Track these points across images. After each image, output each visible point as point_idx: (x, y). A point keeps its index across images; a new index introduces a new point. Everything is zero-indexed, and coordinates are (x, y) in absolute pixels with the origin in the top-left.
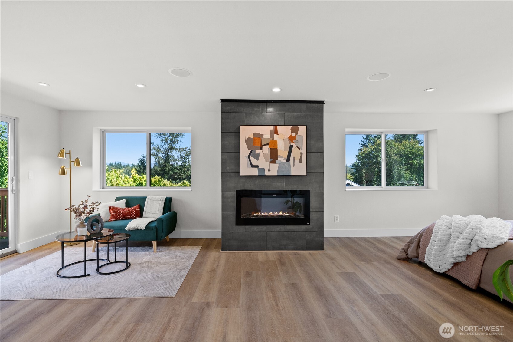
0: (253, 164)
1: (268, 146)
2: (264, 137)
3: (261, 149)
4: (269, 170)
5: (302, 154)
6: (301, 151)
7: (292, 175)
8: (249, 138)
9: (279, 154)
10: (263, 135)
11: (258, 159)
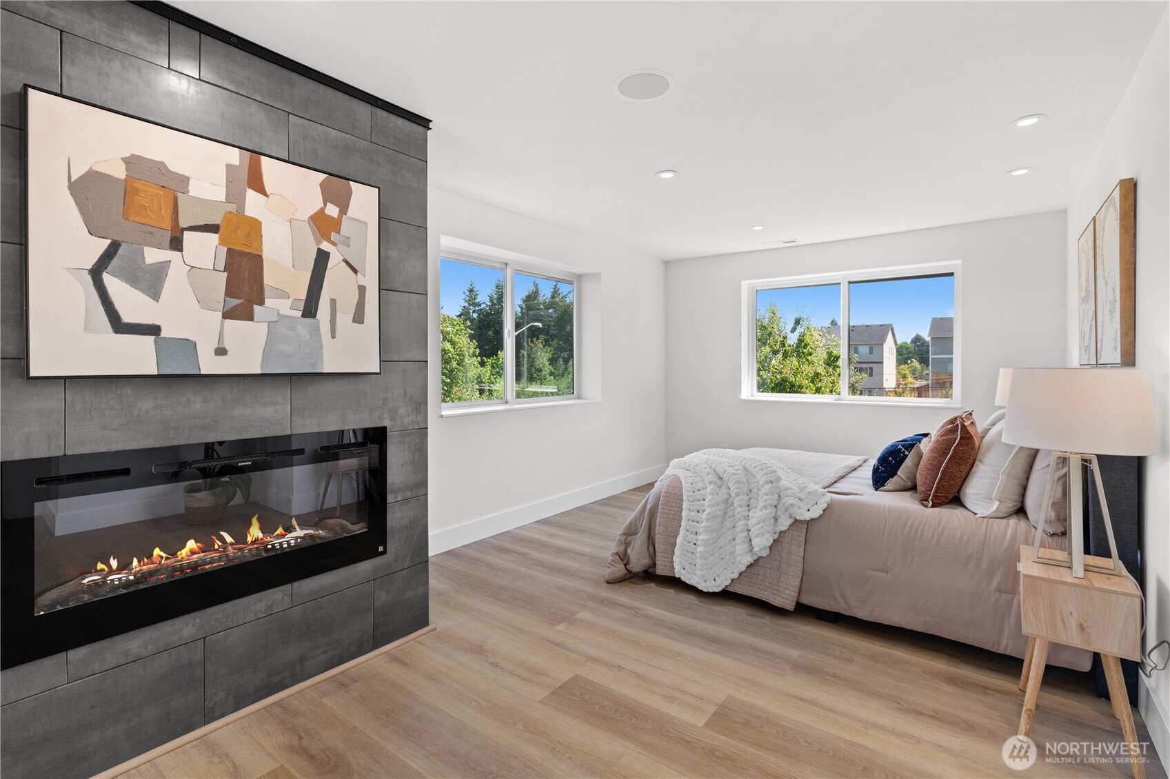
0: (127, 318)
1: (214, 238)
2: (194, 190)
3: (176, 244)
4: (221, 351)
5: (362, 290)
6: (362, 280)
7: (326, 371)
8: (92, 177)
9: (268, 280)
10: (185, 180)
11: (155, 294)
